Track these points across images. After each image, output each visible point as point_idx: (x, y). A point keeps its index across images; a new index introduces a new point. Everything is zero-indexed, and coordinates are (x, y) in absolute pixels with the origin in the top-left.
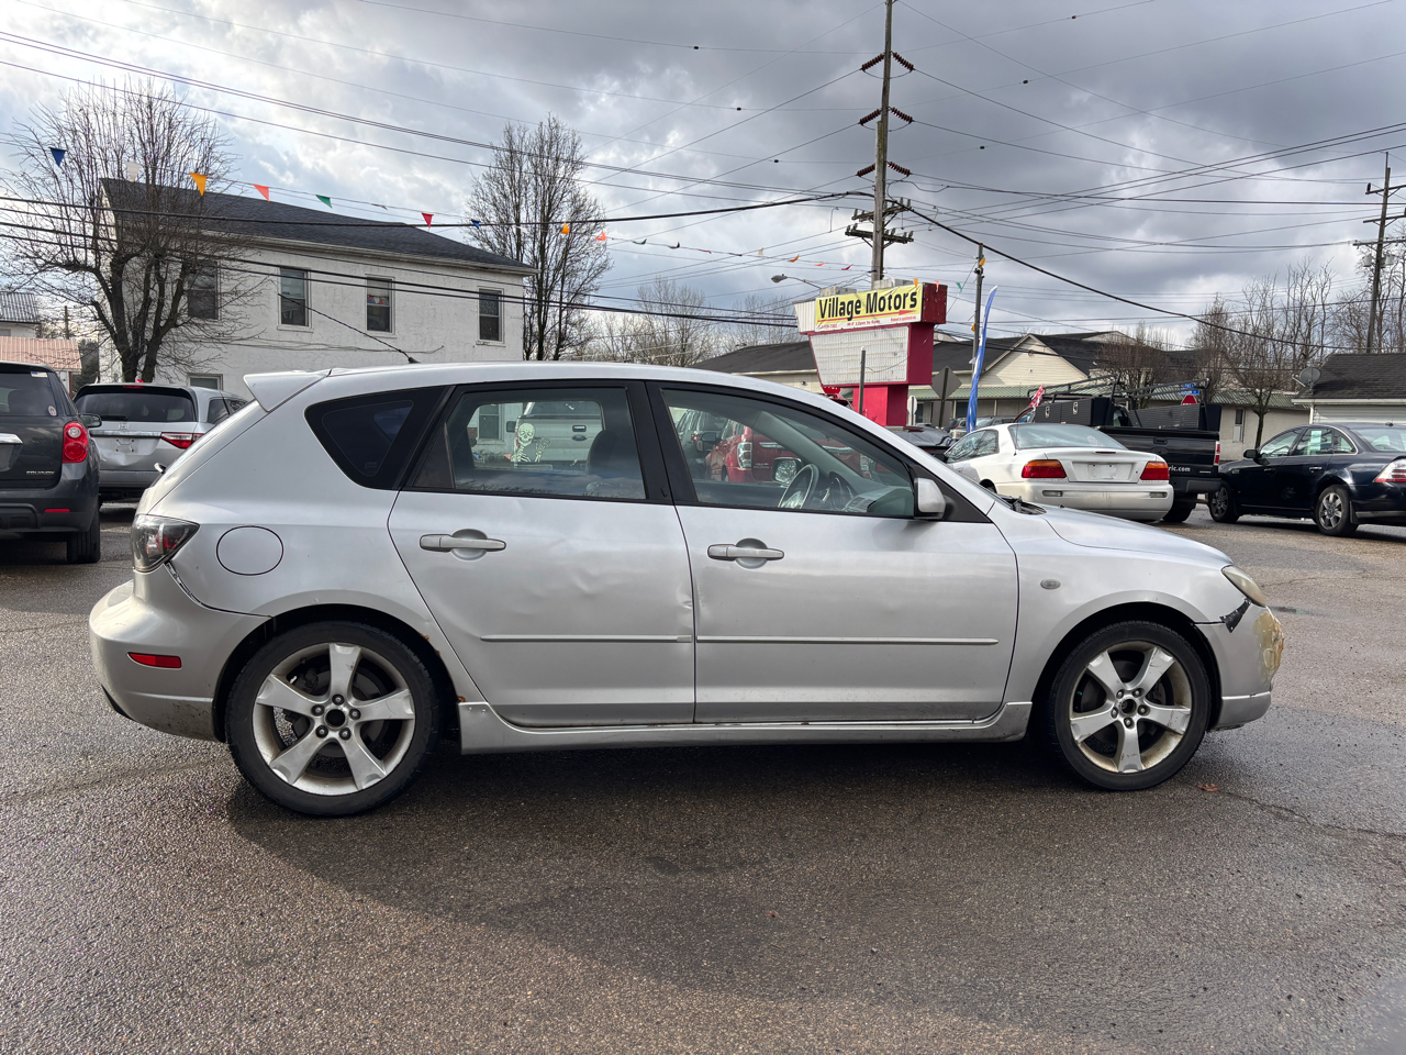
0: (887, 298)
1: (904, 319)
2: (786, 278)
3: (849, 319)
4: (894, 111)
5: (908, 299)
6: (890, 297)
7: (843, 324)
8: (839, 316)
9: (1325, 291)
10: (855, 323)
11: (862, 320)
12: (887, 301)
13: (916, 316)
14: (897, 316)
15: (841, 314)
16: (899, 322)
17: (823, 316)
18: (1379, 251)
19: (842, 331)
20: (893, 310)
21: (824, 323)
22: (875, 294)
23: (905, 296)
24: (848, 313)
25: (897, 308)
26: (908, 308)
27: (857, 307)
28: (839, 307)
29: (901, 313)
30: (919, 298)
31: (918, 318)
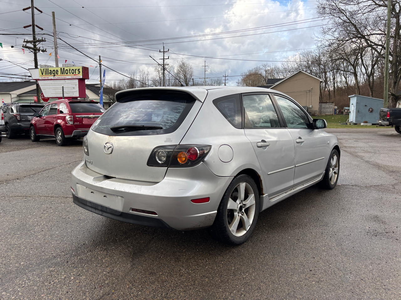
0: (68, 70)
1: (76, 77)
2: (2, 60)
3: (54, 76)
4: (36, 8)
5: (77, 71)
6: (70, 70)
7: (52, 77)
8: (49, 75)
9: (148, 76)
10: (56, 77)
11: (59, 77)
12: (69, 71)
13: (81, 76)
14: (73, 76)
15: (50, 74)
16: (74, 78)
17: (42, 74)
18: (163, 67)
19: (51, 79)
20: (71, 74)
21: (43, 77)
22: (64, 69)
23: (76, 70)
24: (53, 74)
25: (72, 73)
26: (77, 73)
27: (56, 72)
28: (49, 72)
29: (74, 75)
30: (81, 70)
31: (81, 77)
